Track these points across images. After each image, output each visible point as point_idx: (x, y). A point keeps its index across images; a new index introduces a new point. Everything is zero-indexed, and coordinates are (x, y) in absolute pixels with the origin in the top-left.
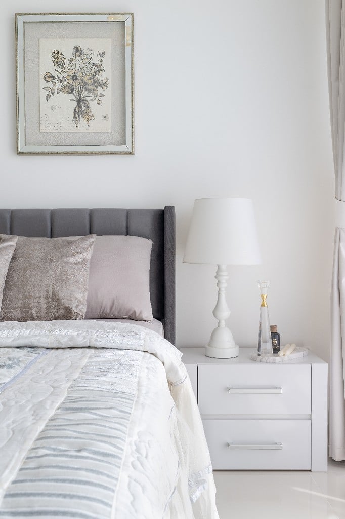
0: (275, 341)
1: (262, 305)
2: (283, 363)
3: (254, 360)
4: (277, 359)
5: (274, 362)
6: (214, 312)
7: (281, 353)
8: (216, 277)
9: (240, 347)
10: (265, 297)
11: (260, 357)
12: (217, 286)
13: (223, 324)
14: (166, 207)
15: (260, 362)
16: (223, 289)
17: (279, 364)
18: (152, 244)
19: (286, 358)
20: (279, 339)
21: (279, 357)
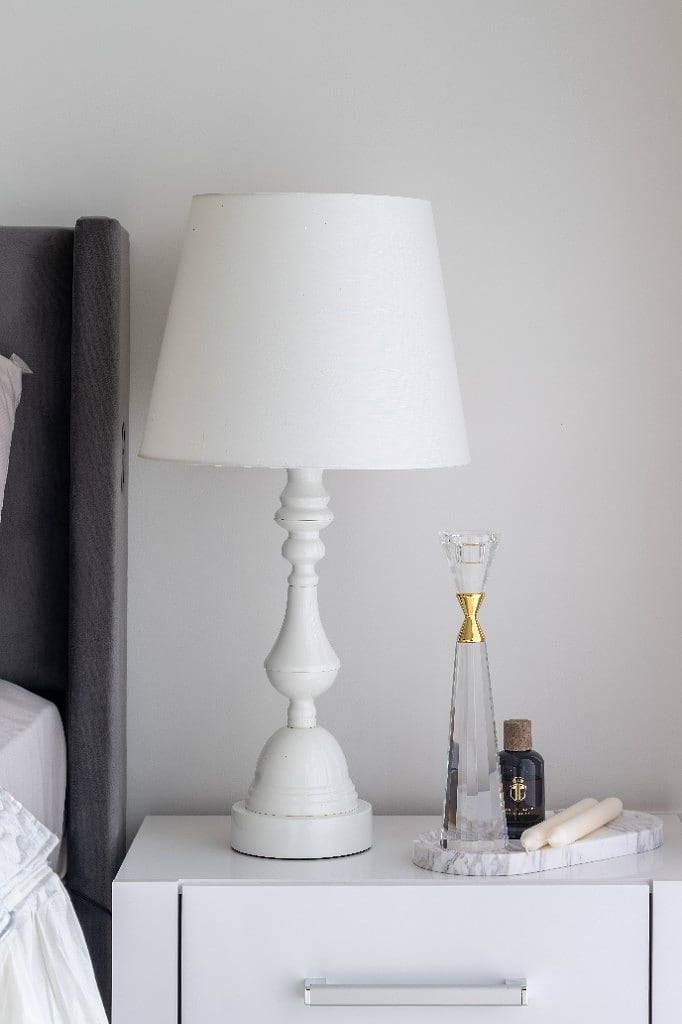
0: (519, 787)
1: (464, 635)
2: (539, 878)
3: (423, 865)
4: (517, 862)
5: (501, 875)
6: (268, 665)
7: (532, 837)
8: (278, 517)
9: (376, 812)
10: (473, 601)
11: (446, 855)
12: (284, 553)
13: (307, 714)
14: (80, 223)
15: (445, 872)
16: (307, 569)
17: (521, 880)
18: (24, 377)
19: (553, 860)
20: (540, 779)
21: (522, 854)
